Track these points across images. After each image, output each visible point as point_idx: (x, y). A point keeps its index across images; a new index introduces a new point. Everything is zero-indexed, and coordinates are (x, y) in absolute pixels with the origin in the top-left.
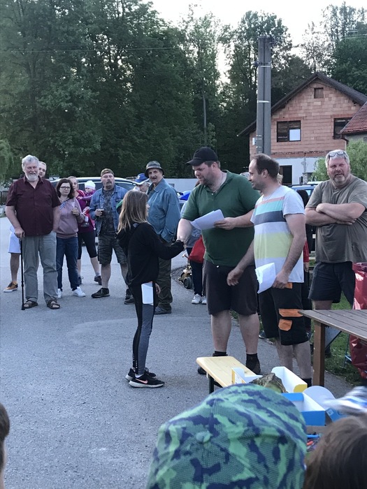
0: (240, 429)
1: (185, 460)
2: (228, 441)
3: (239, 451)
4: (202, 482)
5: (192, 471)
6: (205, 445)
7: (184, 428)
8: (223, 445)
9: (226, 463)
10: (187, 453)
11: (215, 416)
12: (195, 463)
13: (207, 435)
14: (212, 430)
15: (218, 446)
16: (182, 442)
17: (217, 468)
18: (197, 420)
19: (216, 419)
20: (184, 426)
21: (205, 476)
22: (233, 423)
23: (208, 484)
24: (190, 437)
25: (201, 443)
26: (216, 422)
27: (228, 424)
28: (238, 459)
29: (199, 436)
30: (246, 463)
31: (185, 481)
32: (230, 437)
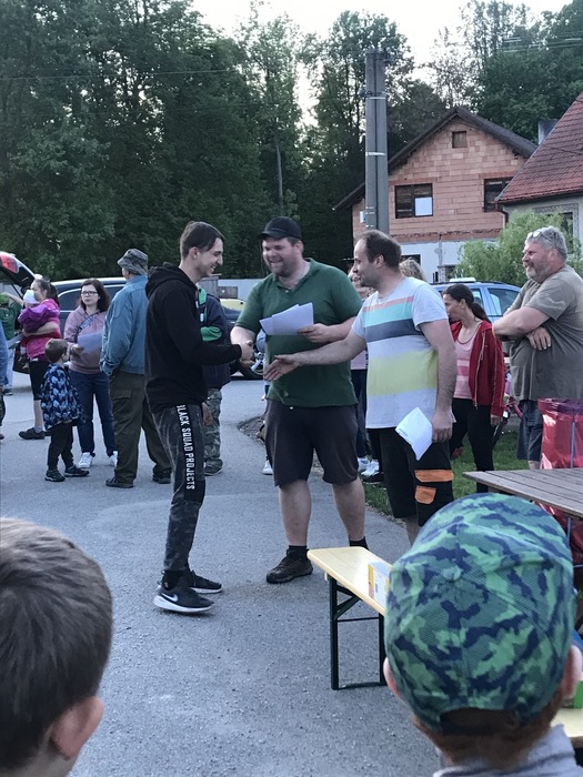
0: (495, 559)
1: (434, 604)
2: (483, 575)
3: (498, 585)
4: (459, 628)
5: (445, 616)
6: (457, 584)
7: (425, 566)
8: (479, 581)
9: (485, 602)
10: (435, 595)
11: (462, 547)
12: (447, 606)
13: (458, 572)
14: (462, 565)
15: (473, 583)
16: (426, 583)
17: (475, 609)
18: (439, 553)
19: (464, 550)
20: (425, 562)
21: (462, 620)
22: (486, 553)
23: (467, 630)
24: (435, 577)
25: (452, 582)
26: (465, 553)
27: (480, 555)
28: (499, 595)
29: (446, 573)
30: (510, 600)
31: (438, 629)
32: (485, 569)
